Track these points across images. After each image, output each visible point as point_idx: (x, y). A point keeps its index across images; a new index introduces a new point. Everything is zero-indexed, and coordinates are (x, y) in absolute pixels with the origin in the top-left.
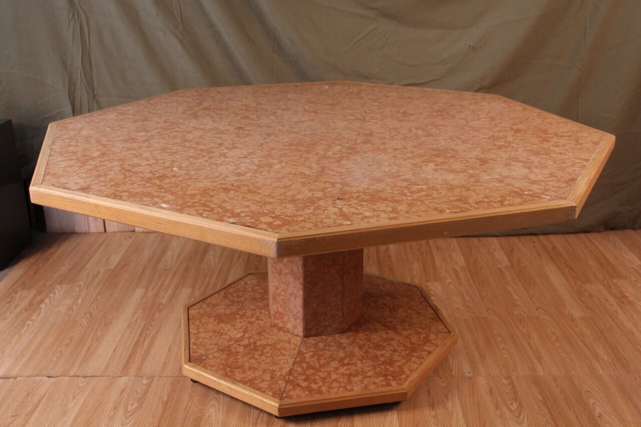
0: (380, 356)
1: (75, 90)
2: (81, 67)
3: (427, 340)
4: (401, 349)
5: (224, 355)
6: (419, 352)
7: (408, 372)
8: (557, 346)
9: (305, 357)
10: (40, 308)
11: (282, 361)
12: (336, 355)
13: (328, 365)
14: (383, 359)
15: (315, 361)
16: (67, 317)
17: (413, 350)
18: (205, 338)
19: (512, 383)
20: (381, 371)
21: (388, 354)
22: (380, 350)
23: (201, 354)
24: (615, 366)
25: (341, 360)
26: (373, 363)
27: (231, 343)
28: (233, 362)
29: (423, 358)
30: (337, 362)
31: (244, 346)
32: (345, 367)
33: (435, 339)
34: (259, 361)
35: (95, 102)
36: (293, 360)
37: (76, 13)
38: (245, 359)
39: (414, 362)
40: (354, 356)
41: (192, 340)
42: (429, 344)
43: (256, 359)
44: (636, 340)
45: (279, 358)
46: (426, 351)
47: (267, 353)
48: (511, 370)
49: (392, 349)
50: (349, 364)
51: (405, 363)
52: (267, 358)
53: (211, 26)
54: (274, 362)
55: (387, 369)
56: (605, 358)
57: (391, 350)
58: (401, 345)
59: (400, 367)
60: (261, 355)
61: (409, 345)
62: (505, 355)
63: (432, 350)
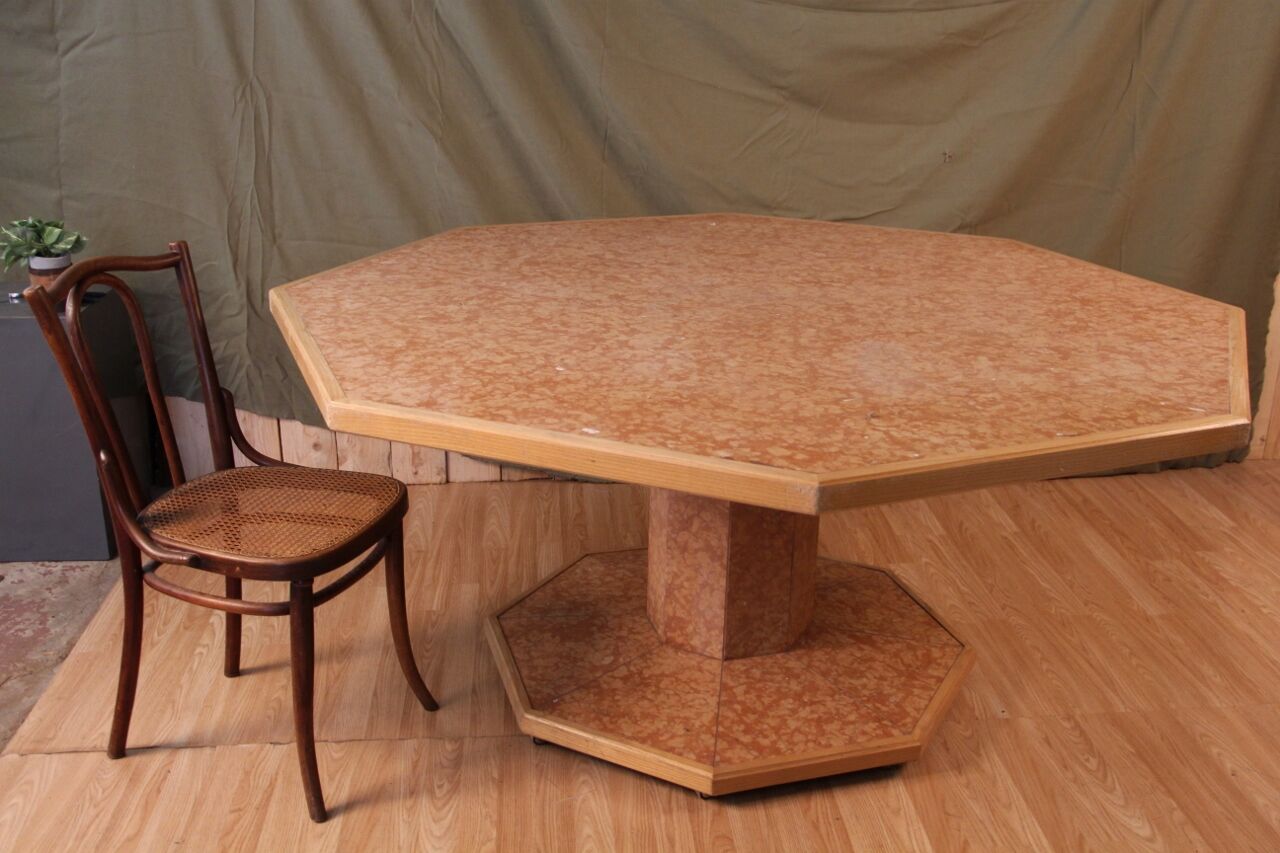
0: (859, 688)
2: (252, 186)
3: (929, 661)
4: (891, 675)
5: (592, 695)
6: (922, 679)
7: (913, 713)
8: (1134, 663)
9: (734, 693)
10: (212, 624)
11: (697, 702)
12: (787, 688)
13: (778, 705)
14: (866, 692)
15: (755, 699)
16: (267, 639)
17: (912, 676)
18: (546, 667)
19: (1077, 726)
20: (869, 713)
21: (872, 684)
22: (858, 678)
23: (549, 694)
24: (1237, 693)
25: (798, 697)
26: (852, 700)
27: (598, 675)
28: (610, 707)
29: (932, 689)
30: (791, 701)
31: (621, 679)
32: (808, 709)
33: (941, 658)
34: (656, 703)
35: (275, 248)
36: (715, 699)
37: (248, 88)
38: (631, 701)
39: (919, 696)
40: (818, 689)
41: (525, 672)
42: (934, 666)
43: (651, 701)
45: (690, 697)
46: (932, 677)
47: (667, 689)
48: (1071, 706)
49: (877, 675)
50: (812, 703)
51: (904, 699)
52: (668, 698)
53: (493, 114)
54: (683, 704)
55: (879, 709)
56: (1218, 680)
57: (875, 677)
58: (890, 669)
59: (898, 705)
60: (657, 692)
61: (903, 668)
62: (1054, 682)
63: (942, 675)
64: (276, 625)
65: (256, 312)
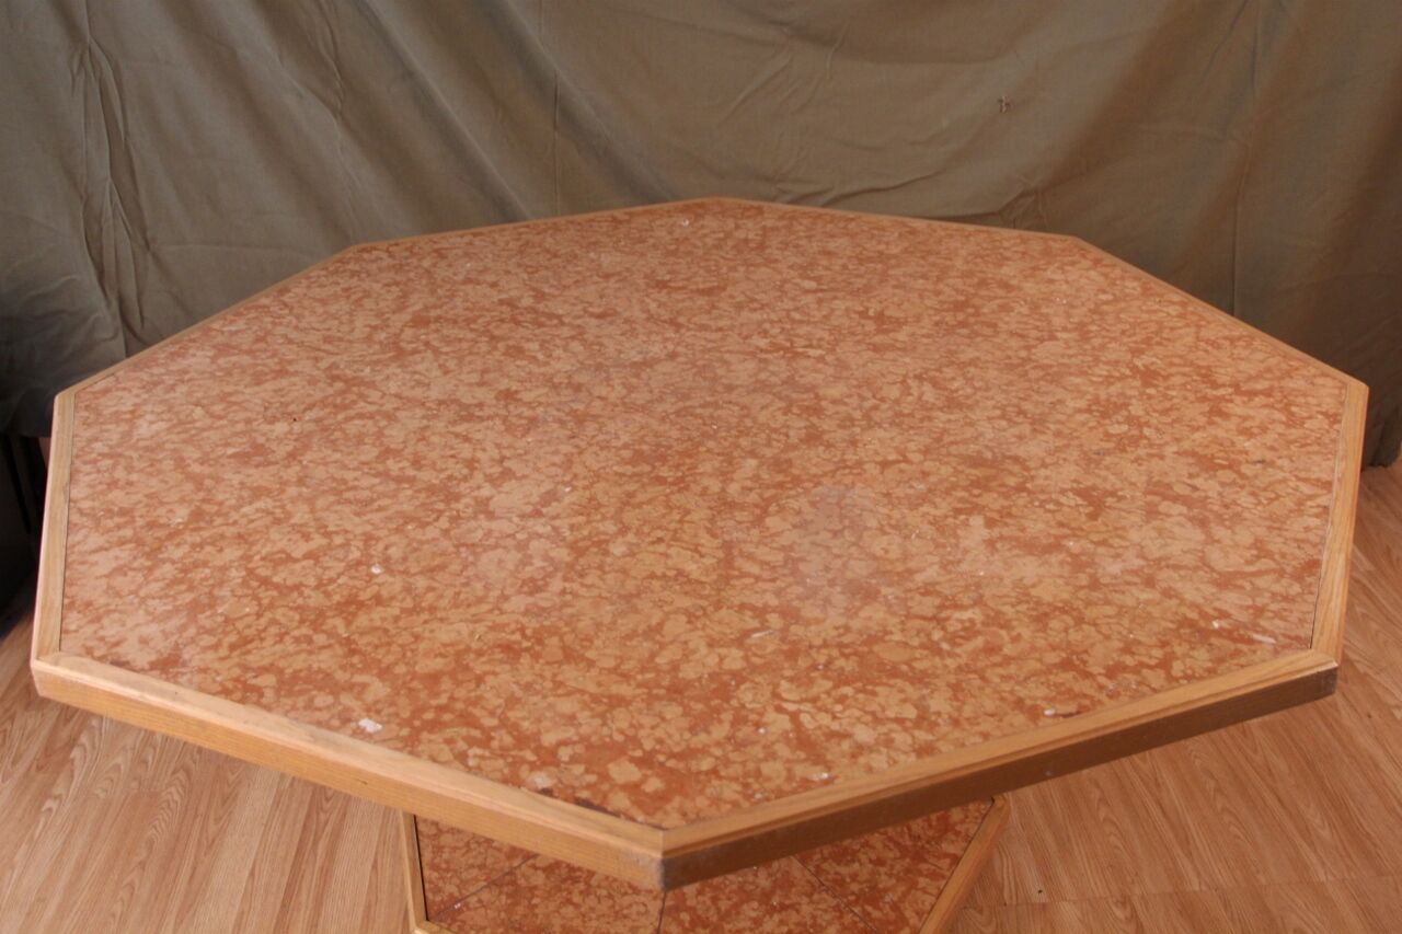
0: (848, 880)
1: (101, 230)
2: (110, 180)
3: (946, 828)
4: (891, 855)
5: (503, 897)
6: (932, 860)
7: (913, 920)
8: (1219, 807)
9: (684, 894)
10: (73, 760)
11: (635, 908)
12: (753, 883)
13: (738, 913)
14: (855, 887)
15: (709, 903)
16: (134, 784)
17: (919, 857)
18: (455, 849)
19: (1134, 916)
20: (855, 923)
21: (864, 875)
22: (848, 863)
23: (451, 895)
24: (1350, 857)
25: (766, 897)
26: (834, 902)
27: (516, 863)
28: (525, 916)
29: (943, 877)
30: (755, 904)
31: (544, 870)
32: (776, 917)
33: (962, 822)
34: (583, 909)
35: (149, 257)
36: (659, 903)
37: (87, 54)
38: (552, 906)
39: (924, 891)
40: (793, 885)
41: (427, 856)
42: (951, 836)
43: (577, 906)
44: (1385, 784)
45: (627, 900)
46: (947, 855)
47: (599, 887)
48: (1129, 879)
49: (874, 857)
50: (783, 908)
51: (904, 895)
52: (599, 902)
54: (616, 913)
55: (869, 914)
56: (1325, 833)
57: (871, 861)
58: (892, 846)
59: (895, 907)
60: (586, 893)
61: (909, 843)
62: (1112, 839)
63: (959, 853)
64: (150, 758)
65: (135, 334)
